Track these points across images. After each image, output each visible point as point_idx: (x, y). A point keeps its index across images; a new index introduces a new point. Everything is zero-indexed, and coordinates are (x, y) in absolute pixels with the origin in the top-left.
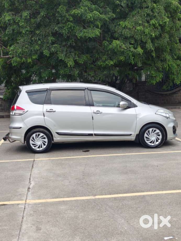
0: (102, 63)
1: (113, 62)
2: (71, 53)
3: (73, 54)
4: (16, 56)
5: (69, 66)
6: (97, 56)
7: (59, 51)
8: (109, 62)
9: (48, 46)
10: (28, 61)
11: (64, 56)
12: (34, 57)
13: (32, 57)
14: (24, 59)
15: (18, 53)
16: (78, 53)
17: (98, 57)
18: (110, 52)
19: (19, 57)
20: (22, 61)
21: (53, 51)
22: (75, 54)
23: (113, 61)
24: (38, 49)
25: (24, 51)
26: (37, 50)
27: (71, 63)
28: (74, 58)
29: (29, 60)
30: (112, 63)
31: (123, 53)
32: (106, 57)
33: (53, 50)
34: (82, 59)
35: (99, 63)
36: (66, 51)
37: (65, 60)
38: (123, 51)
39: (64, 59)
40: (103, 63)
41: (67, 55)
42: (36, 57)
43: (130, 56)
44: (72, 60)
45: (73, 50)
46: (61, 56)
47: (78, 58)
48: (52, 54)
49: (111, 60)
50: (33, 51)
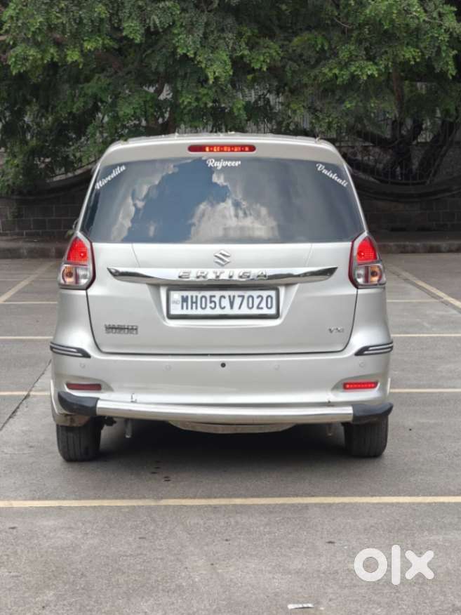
0: (336, 71)
1: (374, 68)
2: (222, 30)
3: (230, 35)
4: (26, 40)
5: (211, 82)
6: (323, 45)
7: (178, 24)
8: (362, 69)
9: (140, 7)
10: (69, 59)
11: (194, 42)
12: (88, 46)
13: (82, 46)
14: (52, 50)
15: (33, 29)
16: (249, 34)
17: (326, 48)
18: (369, 29)
19: (38, 45)
20: (48, 59)
21: (155, 24)
22: (240, 35)
23: (376, 64)
24: (103, 16)
25: (55, 21)
26: (102, 20)
27: (218, 68)
28: (234, 50)
29: (73, 56)
30: (371, 70)
31: (415, 35)
32: (353, 48)
33: (157, 22)
34: (264, 54)
35: (326, 70)
36: (207, 24)
37: (198, 58)
38: (418, 29)
39: (195, 54)
40: (341, 70)
41: (211, 38)
42: (94, 45)
43: (439, 48)
44: (226, 58)
45: (230, 21)
46: (186, 44)
47: (246, 52)
48: (152, 34)
49: (371, 58)
50: (85, 21)
